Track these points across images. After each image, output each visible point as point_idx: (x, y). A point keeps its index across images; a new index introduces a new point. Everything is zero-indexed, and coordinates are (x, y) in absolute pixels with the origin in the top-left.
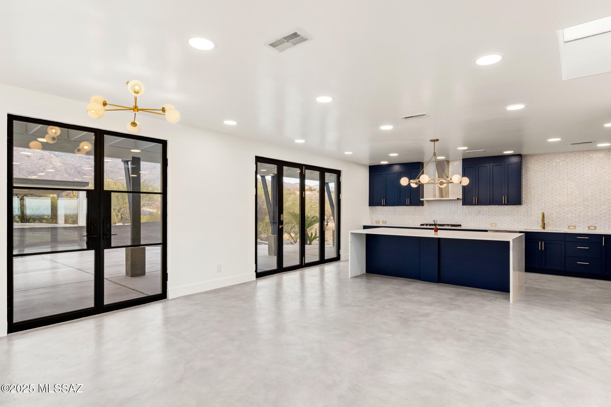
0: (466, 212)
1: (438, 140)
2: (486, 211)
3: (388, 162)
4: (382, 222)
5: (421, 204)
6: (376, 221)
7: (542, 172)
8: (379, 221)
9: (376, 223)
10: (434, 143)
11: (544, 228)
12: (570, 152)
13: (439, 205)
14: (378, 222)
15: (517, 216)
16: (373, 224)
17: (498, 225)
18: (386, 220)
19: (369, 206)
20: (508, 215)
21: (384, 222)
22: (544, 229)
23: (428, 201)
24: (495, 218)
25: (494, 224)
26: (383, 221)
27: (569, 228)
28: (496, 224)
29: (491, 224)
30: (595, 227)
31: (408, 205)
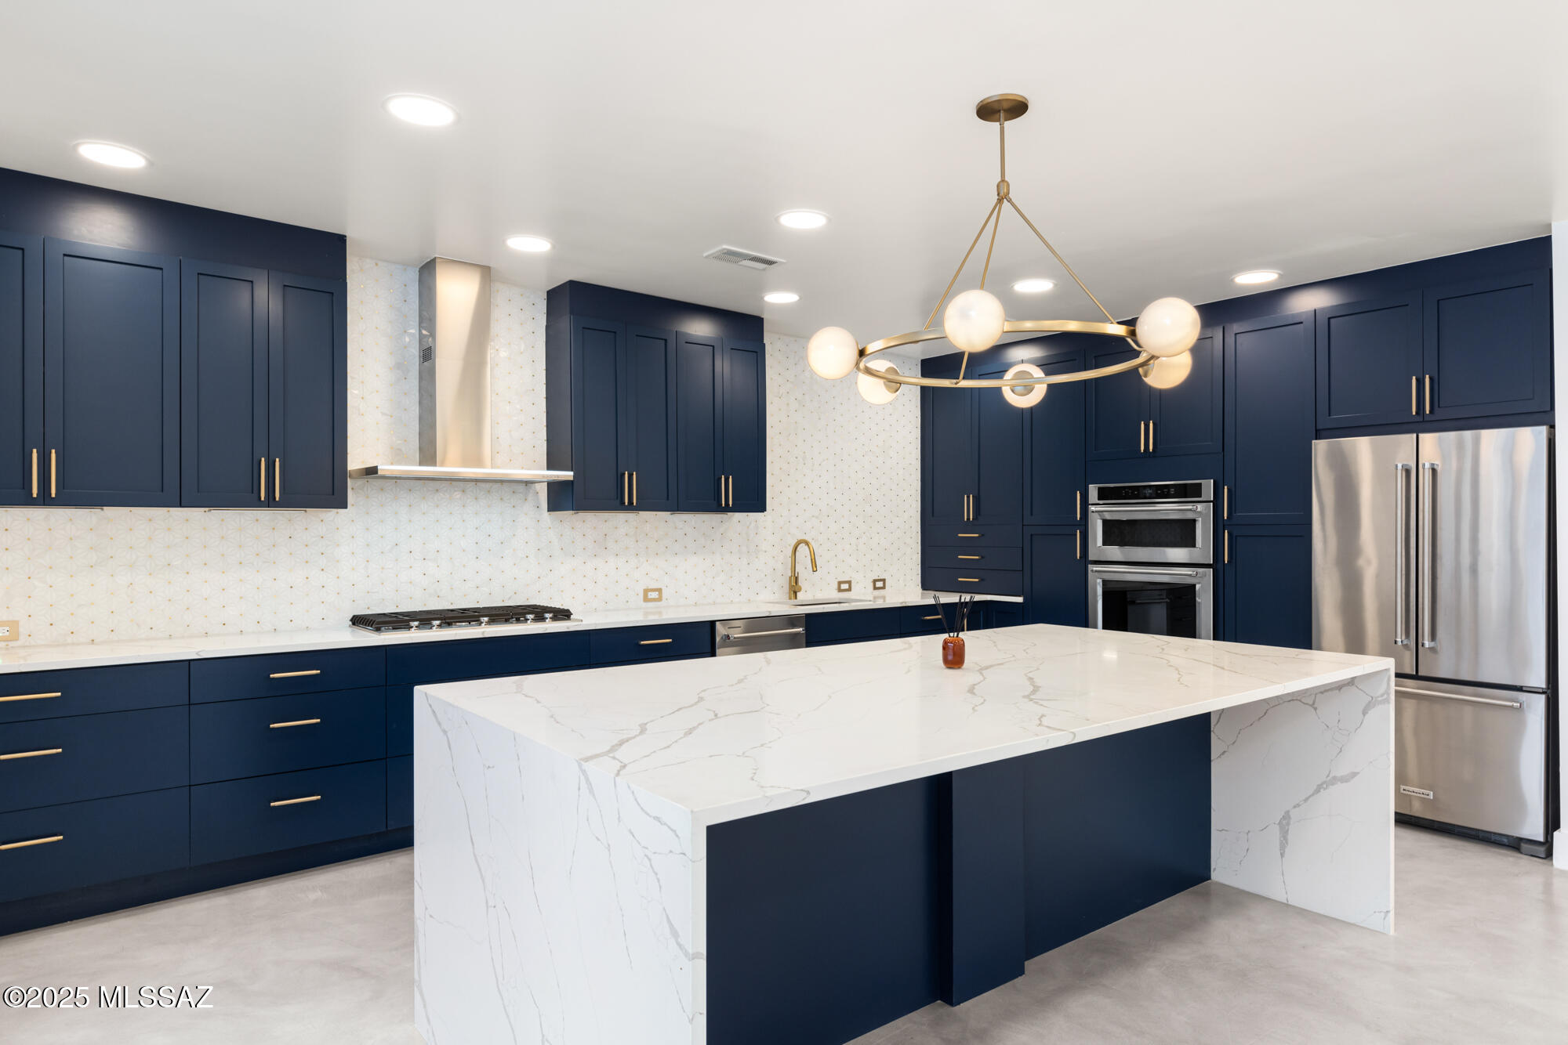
0: (551, 542)
11: (795, 594)
17: (666, 593)
18: (18, 616)
24: (657, 567)
25: (654, 590)
27: (840, 590)
28: (659, 590)
29: (646, 591)
30: (884, 581)
31: (268, 502)
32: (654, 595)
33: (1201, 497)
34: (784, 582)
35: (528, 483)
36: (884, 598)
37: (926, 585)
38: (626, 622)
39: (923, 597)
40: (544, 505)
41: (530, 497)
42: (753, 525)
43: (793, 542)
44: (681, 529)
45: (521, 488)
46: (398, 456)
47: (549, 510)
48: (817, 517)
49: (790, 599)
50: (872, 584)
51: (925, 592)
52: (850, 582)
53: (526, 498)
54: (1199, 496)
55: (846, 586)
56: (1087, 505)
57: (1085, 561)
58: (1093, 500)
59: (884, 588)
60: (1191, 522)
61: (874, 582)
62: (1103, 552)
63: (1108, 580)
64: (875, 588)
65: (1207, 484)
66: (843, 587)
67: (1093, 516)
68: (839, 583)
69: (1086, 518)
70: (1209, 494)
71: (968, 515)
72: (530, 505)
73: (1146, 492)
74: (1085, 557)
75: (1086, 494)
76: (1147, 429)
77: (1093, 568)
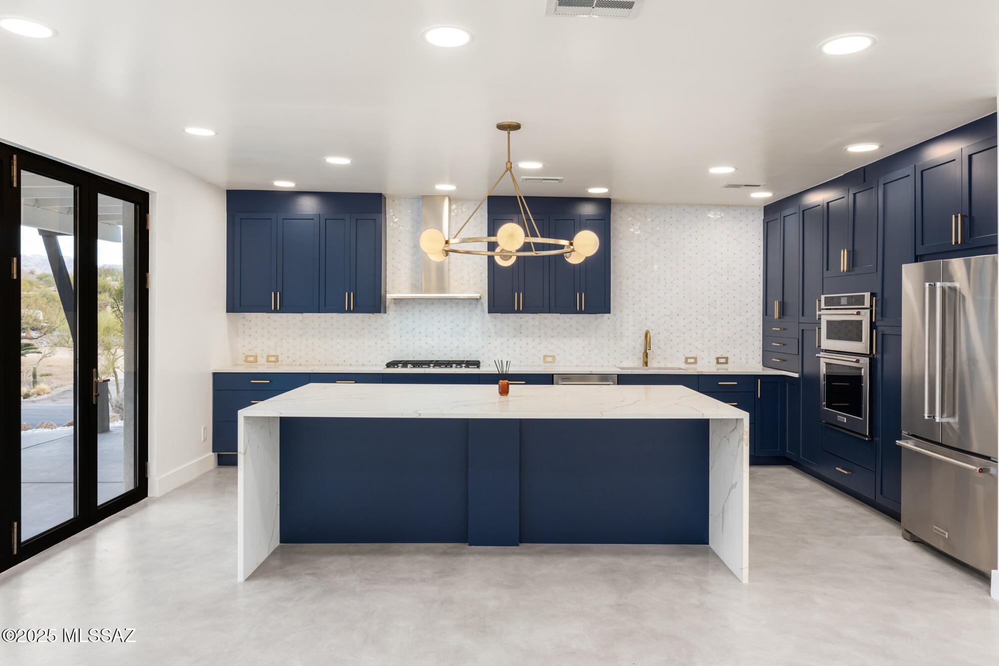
1: (517, 127)
2: (533, 326)
3: (296, 185)
4: (265, 357)
6: (247, 356)
7: (641, 241)
8: (256, 357)
9: (246, 361)
10: (509, 134)
11: (646, 364)
12: (688, 204)
14: (252, 359)
15: (595, 337)
16: (237, 365)
17: (557, 358)
18: (278, 353)
19: (228, 311)
20: (576, 337)
21: (273, 359)
22: (647, 366)
23: (397, 301)
24: (551, 343)
25: (550, 357)
26: (268, 356)
27: (686, 362)
28: (553, 357)
29: (545, 357)
30: (727, 358)
31: (349, 311)
32: (550, 359)
33: (864, 305)
34: (639, 356)
36: (727, 369)
37: (765, 365)
38: (532, 371)
39: (763, 370)
40: (486, 310)
41: (479, 306)
42: (618, 321)
43: (644, 333)
44: (569, 322)
45: (474, 302)
47: (489, 312)
48: (669, 316)
49: (643, 366)
50: (716, 360)
51: (765, 368)
52: (695, 359)
53: (477, 306)
54: (863, 304)
55: (693, 360)
56: (820, 310)
57: (819, 349)
58: (823, 306)
59: (726, 363)
60: (860, 322)
61: (718, 359)
62: (826, 344)
63: (827, 364)
64: (718, 363)
65: (867, 295)
66: (689, 361)
67: (822, 317)
68: (687, 359)
69: (820, 319)
70: (867, 304)
71: (776, 316)
72: (478, 311)
73: (844, 301)
74: (819, 346)
75: (820, 301)
76: (844, 255)
77: (822, 354)
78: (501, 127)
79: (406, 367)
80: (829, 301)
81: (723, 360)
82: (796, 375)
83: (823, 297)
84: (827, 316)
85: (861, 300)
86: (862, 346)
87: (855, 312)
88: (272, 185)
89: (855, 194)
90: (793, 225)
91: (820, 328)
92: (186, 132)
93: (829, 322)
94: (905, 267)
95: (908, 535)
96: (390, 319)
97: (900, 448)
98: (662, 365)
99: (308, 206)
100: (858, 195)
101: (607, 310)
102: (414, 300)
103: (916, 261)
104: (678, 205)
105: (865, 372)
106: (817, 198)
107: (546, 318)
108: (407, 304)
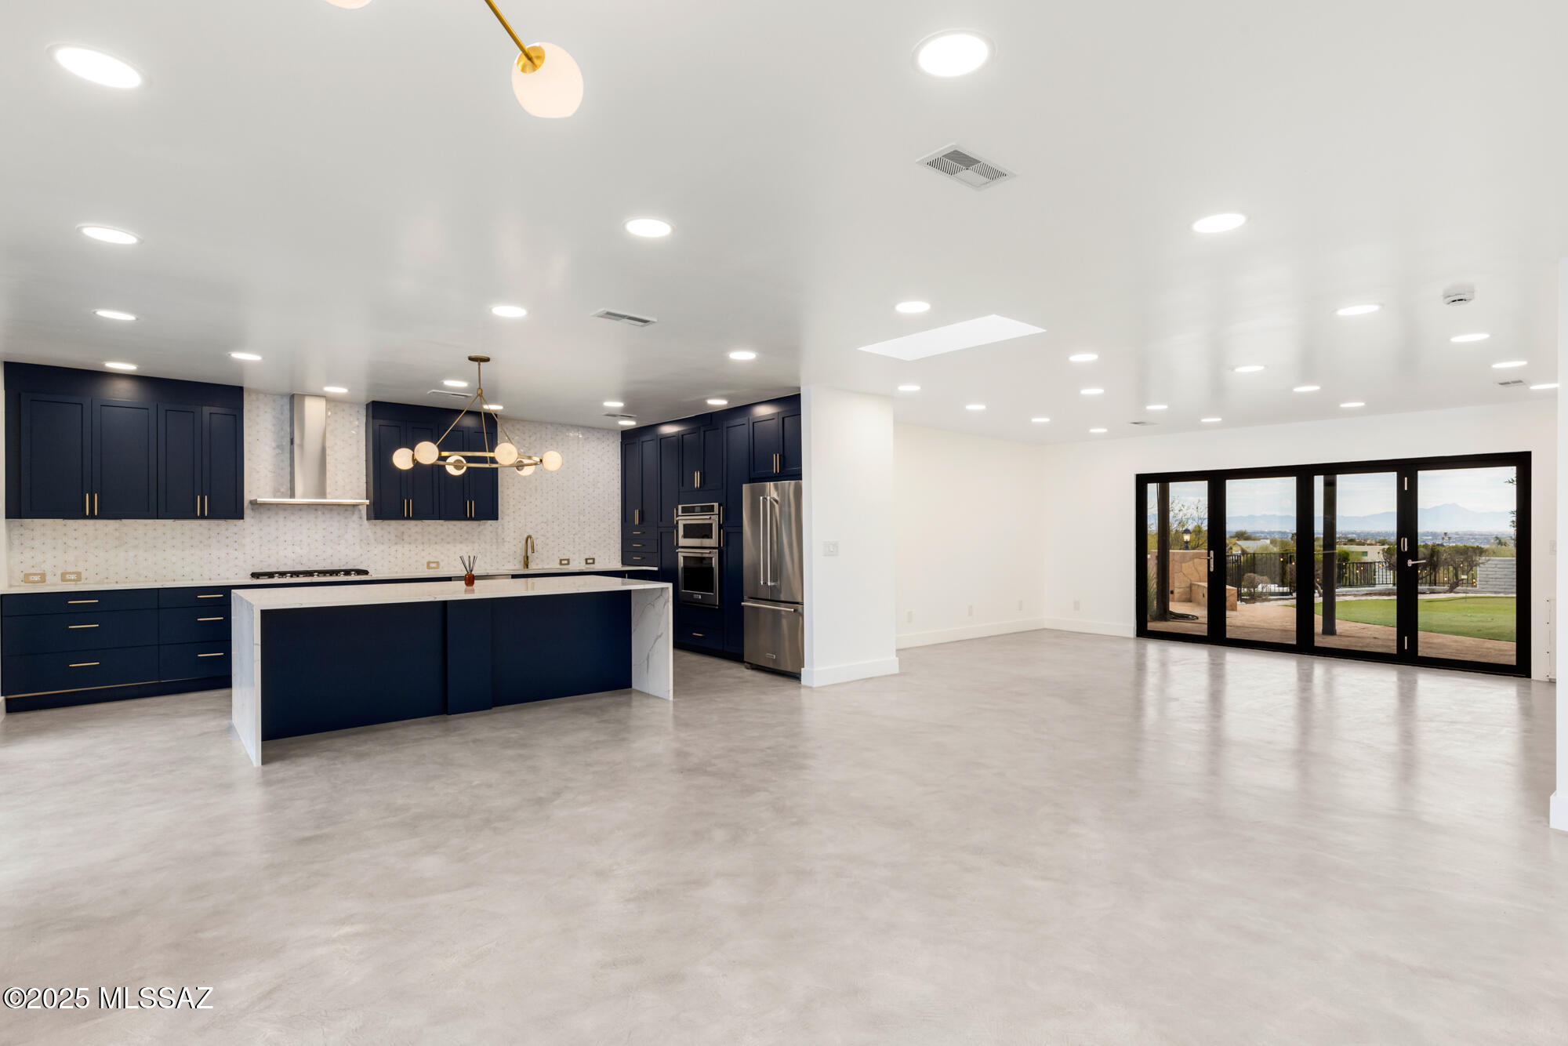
0: (368, 536)
1: (487, 360)
2: (416, 532)
5: (238, 514)
8: (43, 575)
9: (26, 581)
10: (479, 365)
11: (527, 566)
13: (293, 518)
14: (36, 577)
15: (478, 541)
16: (11, 586)
17: (441, 564)
18: (83, 570)
19: (8, 516)
20: (461, 543)
22: (527, 568)
23: (257, 505)
24: (436, 550)
25: (434, 562)
27: (561, 564)
28: (437, 563)
29: (429, 563)
30: (594, 559)
31: (202, 517)
34: (521, 558)
35: (354, 506)
37: (624, 563)
39: (622, 567)
40: (365, 517)
42: (500, 527)
43: (526, 536)
45: (352, 508)
46: (276, 492)
47: (369, 519)
48: (545, 523)
52: (568, 560)
53: (353, 514)
54: (713, 511)
55: (566, 562)
56: (677, 516)
57: (678, 547)
58: (680, 513)
59: (593, 563)
60: (711, 524)
61: (586, 560)
62: (683, 542)
63: (684, 557)
64: (587, 563)
65: (716, 505)
66: (563, 562)
67: (680, 522)
68: (561, 560)
69: (677, 523)
70: (716, 511)
71: (637, 522)
72: (355, 517)
73: (697, 509)
74: (677, 544)
75: (677, 510)
76: (697, 476)
77: (680, 550)
78: (471, 359)
79: (273, 577)
80: (684, 510)
81: (589, 561)
82: (656, 569)
83: (680, 507)
84: (683, 520)
85: (711, 509)
86: (713, 542)
87: (708, 517)
88: (103, 366)
89: (704, 432)
90: (649, 449)
91: (677, 531)
92: (97, 315)
93: (685, 525)
94: (744, 486)
95: (749, 665)
96: (248, 527)
97: (743, 607)
98: (540, 567)
99: (122, 392)
100: (707, 433)
101: (495, 518)
102: (277, 505)
103: (750, 483)
104: (552, 424)
105: (715, 562)
106: (669, 430)
107: (429, 525)
108: (269, 510)
